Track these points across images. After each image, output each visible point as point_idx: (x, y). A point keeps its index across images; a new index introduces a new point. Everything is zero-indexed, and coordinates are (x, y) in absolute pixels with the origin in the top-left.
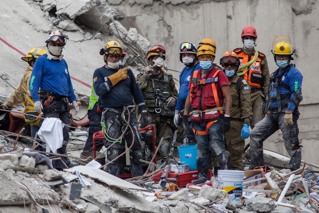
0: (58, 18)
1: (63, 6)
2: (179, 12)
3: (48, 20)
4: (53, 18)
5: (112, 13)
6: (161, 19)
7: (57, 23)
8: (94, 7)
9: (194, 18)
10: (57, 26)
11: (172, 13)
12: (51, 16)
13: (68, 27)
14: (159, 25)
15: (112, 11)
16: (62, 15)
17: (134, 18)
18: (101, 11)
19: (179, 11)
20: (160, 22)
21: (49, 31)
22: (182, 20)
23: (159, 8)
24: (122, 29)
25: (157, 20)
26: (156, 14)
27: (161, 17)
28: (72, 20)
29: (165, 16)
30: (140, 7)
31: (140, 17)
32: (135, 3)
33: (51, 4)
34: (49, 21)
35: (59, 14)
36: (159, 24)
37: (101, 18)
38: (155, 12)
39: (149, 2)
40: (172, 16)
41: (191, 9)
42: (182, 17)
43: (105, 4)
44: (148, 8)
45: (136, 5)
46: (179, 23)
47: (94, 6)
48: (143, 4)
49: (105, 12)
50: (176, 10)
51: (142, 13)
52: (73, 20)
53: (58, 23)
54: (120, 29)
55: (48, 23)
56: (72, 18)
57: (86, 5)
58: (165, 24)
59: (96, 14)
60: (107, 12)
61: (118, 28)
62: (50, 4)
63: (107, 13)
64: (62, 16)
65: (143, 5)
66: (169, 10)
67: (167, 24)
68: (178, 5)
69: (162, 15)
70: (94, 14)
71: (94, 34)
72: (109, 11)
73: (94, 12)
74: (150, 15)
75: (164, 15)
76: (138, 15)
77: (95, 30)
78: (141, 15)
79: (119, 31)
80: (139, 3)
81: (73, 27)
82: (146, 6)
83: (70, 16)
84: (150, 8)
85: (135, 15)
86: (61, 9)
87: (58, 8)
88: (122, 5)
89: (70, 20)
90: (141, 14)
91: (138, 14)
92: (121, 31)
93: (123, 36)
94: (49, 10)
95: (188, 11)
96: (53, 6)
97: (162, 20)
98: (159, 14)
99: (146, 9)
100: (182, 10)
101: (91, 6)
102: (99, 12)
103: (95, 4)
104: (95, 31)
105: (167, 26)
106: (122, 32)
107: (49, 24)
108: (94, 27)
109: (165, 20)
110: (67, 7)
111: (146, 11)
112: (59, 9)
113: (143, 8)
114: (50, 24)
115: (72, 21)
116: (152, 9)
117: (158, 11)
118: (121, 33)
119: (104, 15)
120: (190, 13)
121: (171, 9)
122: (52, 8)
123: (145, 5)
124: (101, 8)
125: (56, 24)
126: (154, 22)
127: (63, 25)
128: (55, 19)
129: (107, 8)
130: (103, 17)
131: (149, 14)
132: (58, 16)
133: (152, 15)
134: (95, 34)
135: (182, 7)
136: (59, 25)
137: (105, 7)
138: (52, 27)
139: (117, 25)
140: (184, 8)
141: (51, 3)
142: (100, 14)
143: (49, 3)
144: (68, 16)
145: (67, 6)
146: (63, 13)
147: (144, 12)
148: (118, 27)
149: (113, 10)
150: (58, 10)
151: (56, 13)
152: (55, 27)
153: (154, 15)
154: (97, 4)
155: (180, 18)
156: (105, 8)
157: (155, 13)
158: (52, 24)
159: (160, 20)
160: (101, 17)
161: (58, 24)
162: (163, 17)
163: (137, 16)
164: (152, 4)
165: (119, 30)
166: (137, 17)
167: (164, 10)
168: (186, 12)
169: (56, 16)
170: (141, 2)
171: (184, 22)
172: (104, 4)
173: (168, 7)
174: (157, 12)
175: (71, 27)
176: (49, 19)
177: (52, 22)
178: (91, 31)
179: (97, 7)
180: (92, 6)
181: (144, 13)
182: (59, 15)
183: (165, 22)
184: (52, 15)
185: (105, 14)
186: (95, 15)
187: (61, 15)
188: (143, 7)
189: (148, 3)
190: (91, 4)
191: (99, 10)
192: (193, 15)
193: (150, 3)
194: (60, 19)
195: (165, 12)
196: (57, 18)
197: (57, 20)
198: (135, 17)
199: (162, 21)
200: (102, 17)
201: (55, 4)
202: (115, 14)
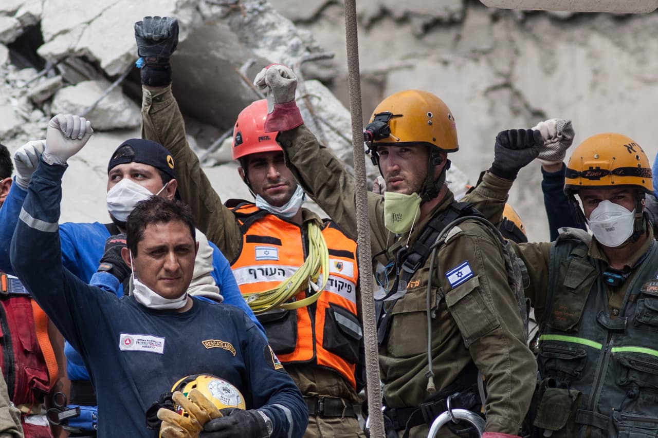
0: (52, 72)
1: (74, 21)
2: (581, 53)
3: (8, 82)
4: (29, 73)
5: (295, 50)
6: (500, 81)
7: (45, 97)
8: (209, 22)
9: (649, 76)
10: (45, 107)
11: (552, 54)
12: (20, 67)
13: (95, 113)
14: (491, 111)
15: (295, 41)
16: (68, 60)
17: (379, 78)
18: (244, 40)
19: (583, 44)
20: (494, 95)
21: (10, 131)
22: (594, 85)
23: (491, 34)
24: (339, 120)
25: (484, 85)
26: (476, 60)
27: (500, 74)
28: (112, 79)
29: (518, 71)
30: (406, 30)
31: (405, 74)
32: (384, 13)
33: (20, 13)
34: (8, 86)
35: (53, 56)
36: (493, 104)
37: (243, 70)
38: (474, 51)
39: (446, 9)
40: (549, 70)
41: (636, 34)
42: (596, 72)
43: (261, 8)
44: (442, 37)
45: (387, 23)
46: (580, 98)
47: (214, 15)
48: (418, 15)
49: (261, 44)
50: (570, 40)
51: (413, 56)
52: (120, 80)
53: (49, 94)
54: (332, 117)
55: (5, 96)
56: (111, 73)
57: (175, 12)
58: (518, 104)
59: (219, 55)
60: (269, 43)
61: (323, 115)
62: (12, 14)
63: (273, 48)
64: (67, 65)
65: (417, 24)
66: (537, 40)
67: (527, 106)
68: (576, 19)
69: (504, 67)
70: (213, 52)
71: (211, 143)
72: (280, 37)
73: (210, 44)
74: (452, 68)
75: (512, 64)
76: (398, 69)
77: (214, 124)
78: (410, 67)
79: (325, 128)
80: (399, 13)
81: (118, 113)
82: (433, 25)
83: (103, 65)
84: (452, 33)
85: (382, 66)
86: (64, 32)
87: (48, 29)
88: (323, 22)
89: (104, 83)
90: (410, 62)
91: (396, 62)
92: (333, 129)
93: (345, 152)
94: (10, 38)
95: (620, 45)
96: (29, 22)
97: (507, 85)
98: (490, 62)
99: (431, 38)
100: (597, 41)
101: (199, 18)
102: (236, 44)
103: (217, 10)
104: (215, 130)
105: (528, 113)
106: (339, 133)
107: (8, 101)
108: (213, 112)
109: (518, 85)
110: (89, 23)
111: (433, 46)
112: (55, 32)
113: (419, 37)
114: (15, 102)
115: (116, 84)
116: (458, 38)
117: (485, 46)
118: (336, 136)
119: (256, 56)
120: (633, 53)
121: (547, 37)
122: (25, 29)
123: (428, 20)
124: (242, 25)
125: (44, 102)
126: (471, 99)
127: (72, 105)
128: (36, 76)
129: (272, 26)
130: (253, 64)
131: (445, 63)
132: (49, 65)
133: (459, 67)
134: (216, 143)
135: (594, 29)
136: (56, 102)
137: (262, 21)
138: (25, 115)
139: (315, 102)
140: (603, 33)
141: (20, 7)
142: (241, 53)
143: (10, 7)
144: (94, 65)
145: (88, 19)
146: (71, 51)
147: (422, 50)
148: (320, 109)
149: (295, 35)
150: (52, 39)
151: (42, 51)
152: (38, 114)
153: (471, 65)
154: (226, 10)
155: (584, 76)
156: (262, 27)
157: (476, 55)
158: (24, 100)
159: (495, 88)
160: (241, 65)
161: (50, 100)
162: (508, 76)
163: (392, 69)
164: (457, 16)
165: (328, 125)
166: (393, 78)
167: (512, 41)
168: (615, 50)
169: (39, 63)
170: (412, 8)
171: (604, 93)
172: (255, 10)
173: (530, 30)
174: (485, 53)
175: (111, 115)
176: (12, 76)
177: (24, 93)
178: (197, 130)
179: (227, 20)
180: (204, 18)
181: (426, 56)
182: (55, 61)
183: (517, 94)
184: (22, 59)
185: (262, 52)
186: (214, 58)
187: (62, 59)
188: (419, 30)
189: (440, 13)
190: (198, 9)
191: (233, 37)
192: (643, 62)
193: (452, 15)
194: (59, 78)
195: (517, 52)
196: (46, 75)
197: (45, 83)
198: (384, 73)
199: (506, 93)
200: (247, 65)
201: (35, 10)
202: (307, 54)
